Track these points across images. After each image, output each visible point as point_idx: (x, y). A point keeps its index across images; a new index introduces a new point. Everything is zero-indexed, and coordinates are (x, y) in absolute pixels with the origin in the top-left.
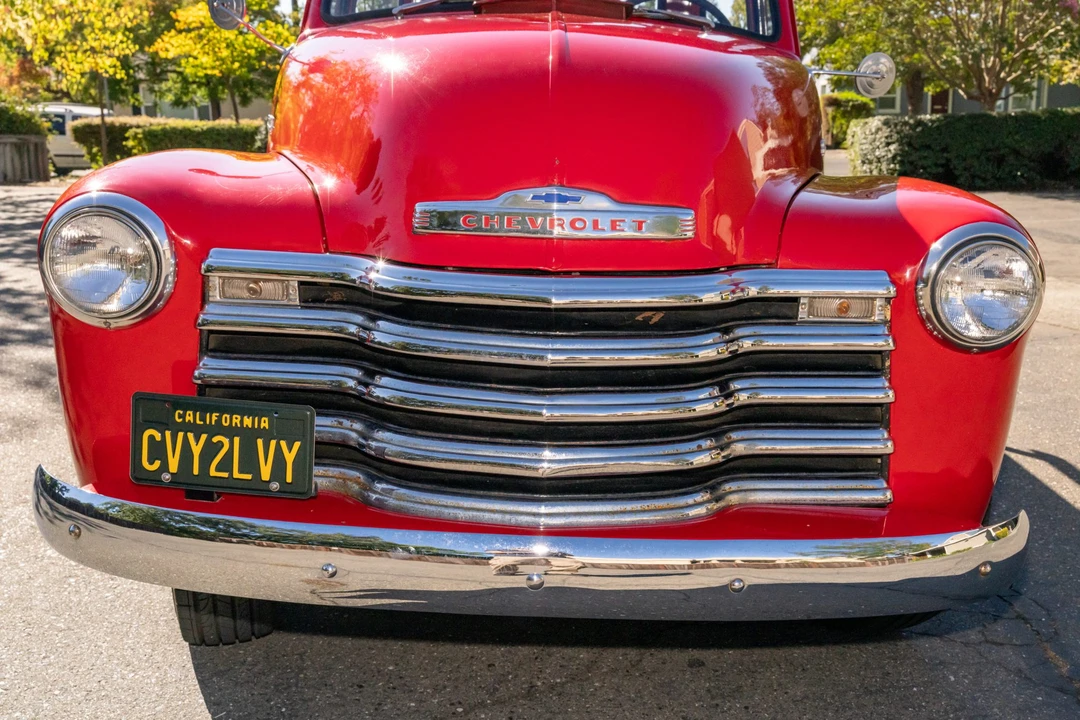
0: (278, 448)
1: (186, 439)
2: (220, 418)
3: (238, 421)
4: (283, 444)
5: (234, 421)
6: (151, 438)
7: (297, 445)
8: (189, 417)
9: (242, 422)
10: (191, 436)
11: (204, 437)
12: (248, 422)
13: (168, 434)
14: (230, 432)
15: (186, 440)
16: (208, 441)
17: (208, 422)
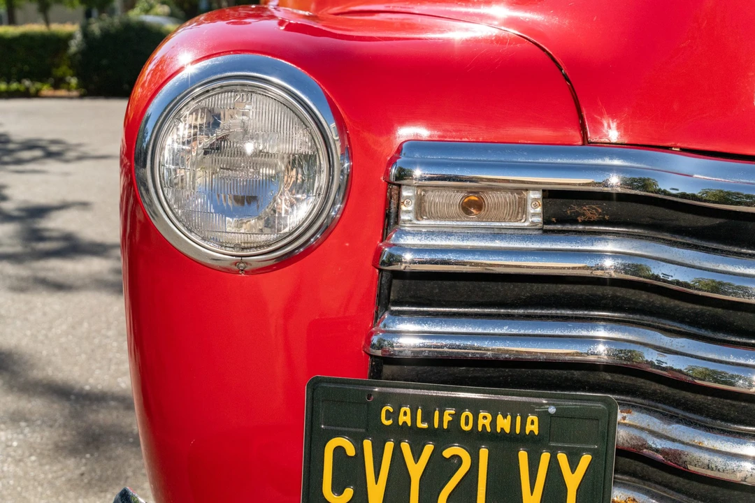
0: (554, 467)
1: (397, 452)
2: (456, 417)
3: (487, 422)
4: (562, 458)
5: (481, 422)
6: (339, 451)
7: (586, 459)
8: (405, 418)
9: (494, 423)
10: (405, 447)
11: (429, 449)
12: (504, 424)
13: (367, 445)
14: (473, 440)
15: (397, 455)
16: (436, 455)
17: (436, 426)
